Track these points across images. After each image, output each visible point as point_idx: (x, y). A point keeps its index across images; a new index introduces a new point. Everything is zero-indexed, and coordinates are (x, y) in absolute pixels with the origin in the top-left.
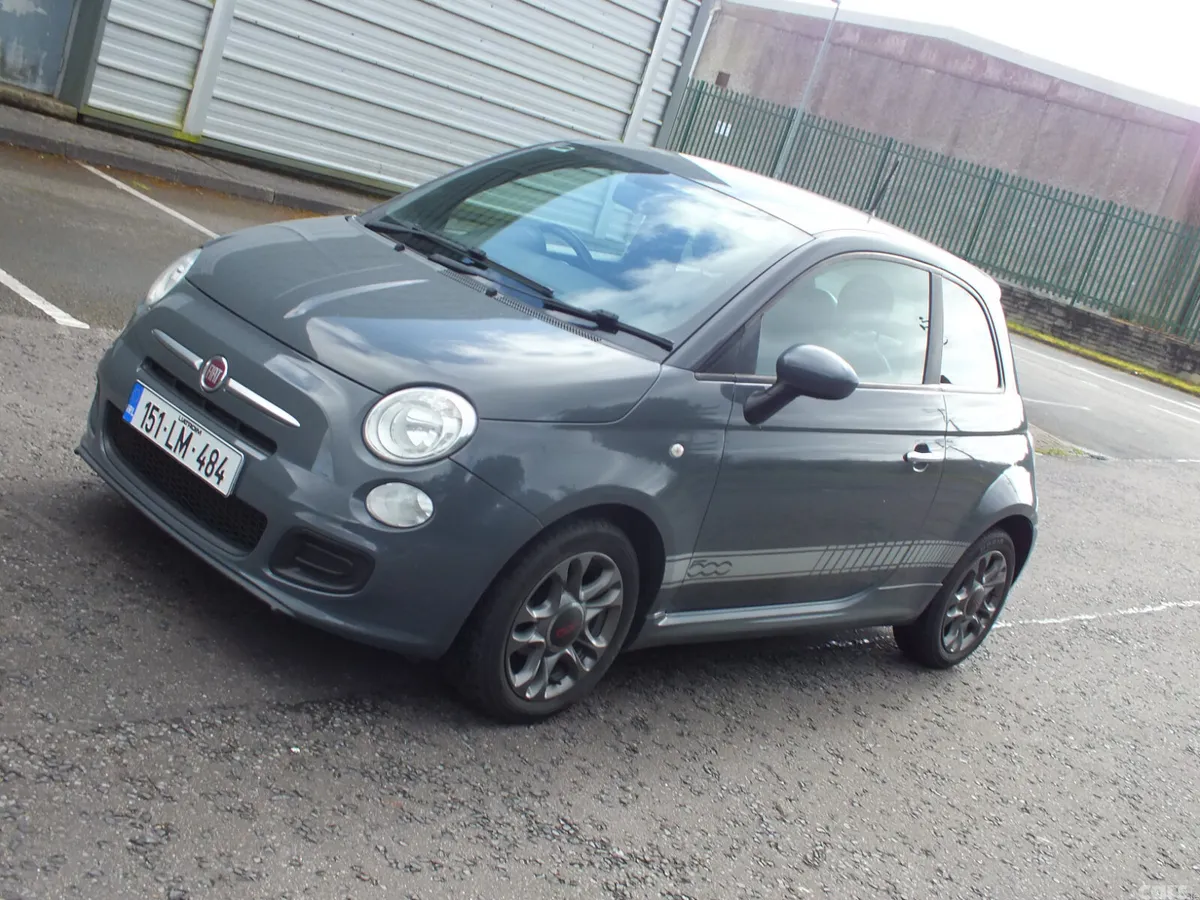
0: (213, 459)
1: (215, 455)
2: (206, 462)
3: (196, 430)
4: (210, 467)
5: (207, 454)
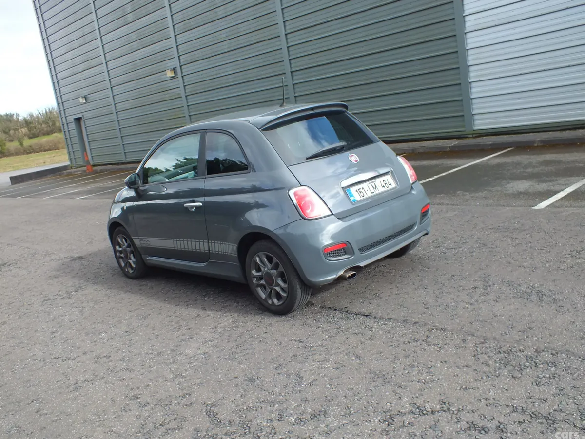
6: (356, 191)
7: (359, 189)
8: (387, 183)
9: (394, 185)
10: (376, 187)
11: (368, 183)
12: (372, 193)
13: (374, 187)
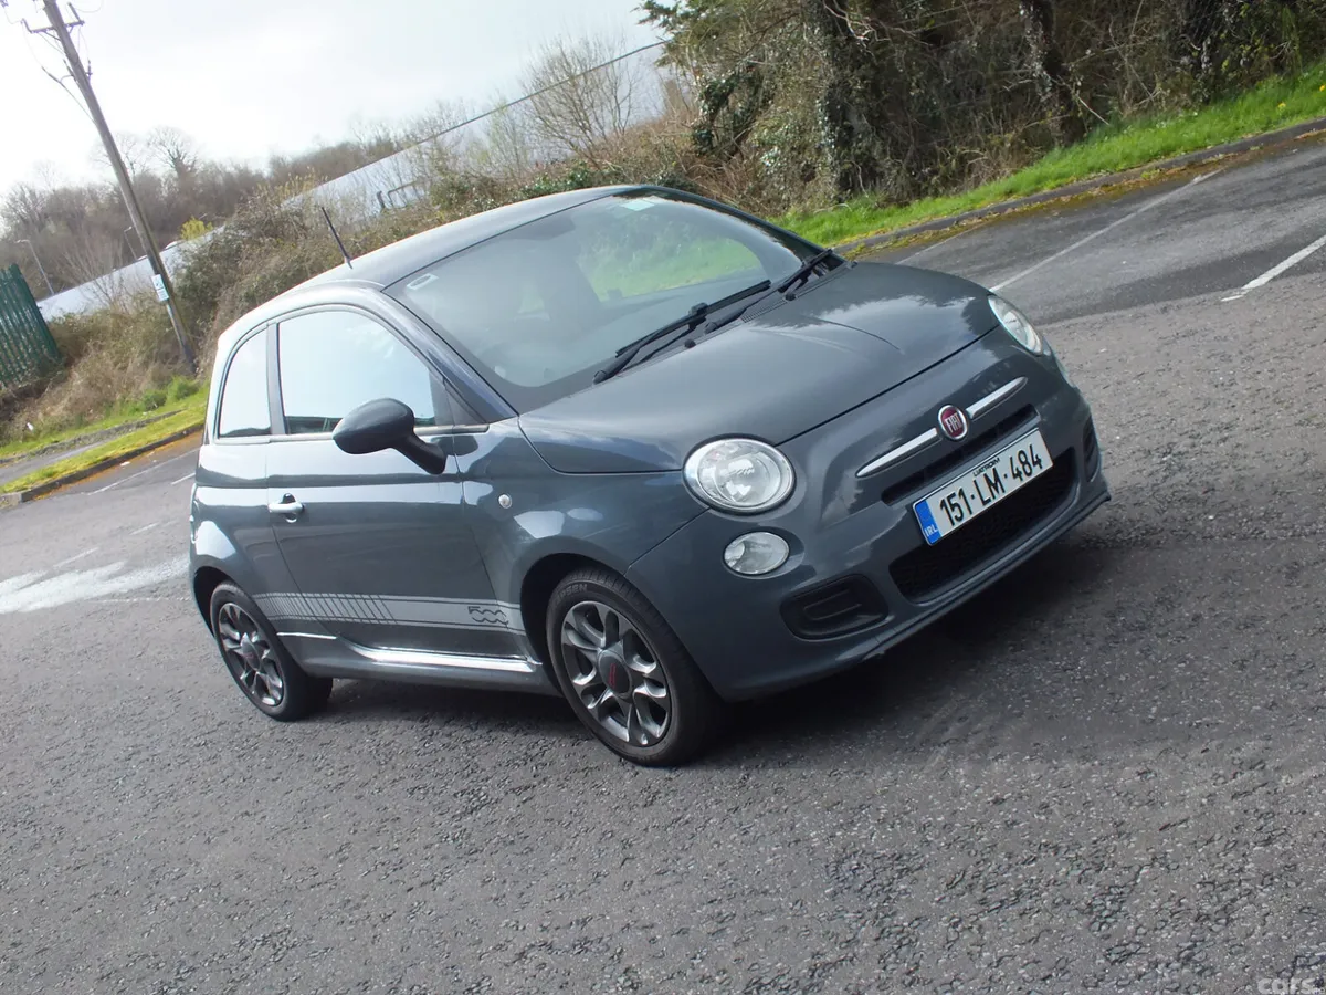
0: (1024, 460)
1: (1022, 456)
2: (1021, 469)
3: (993, 463)
4: (1027, 467)
5: (1017, 464)
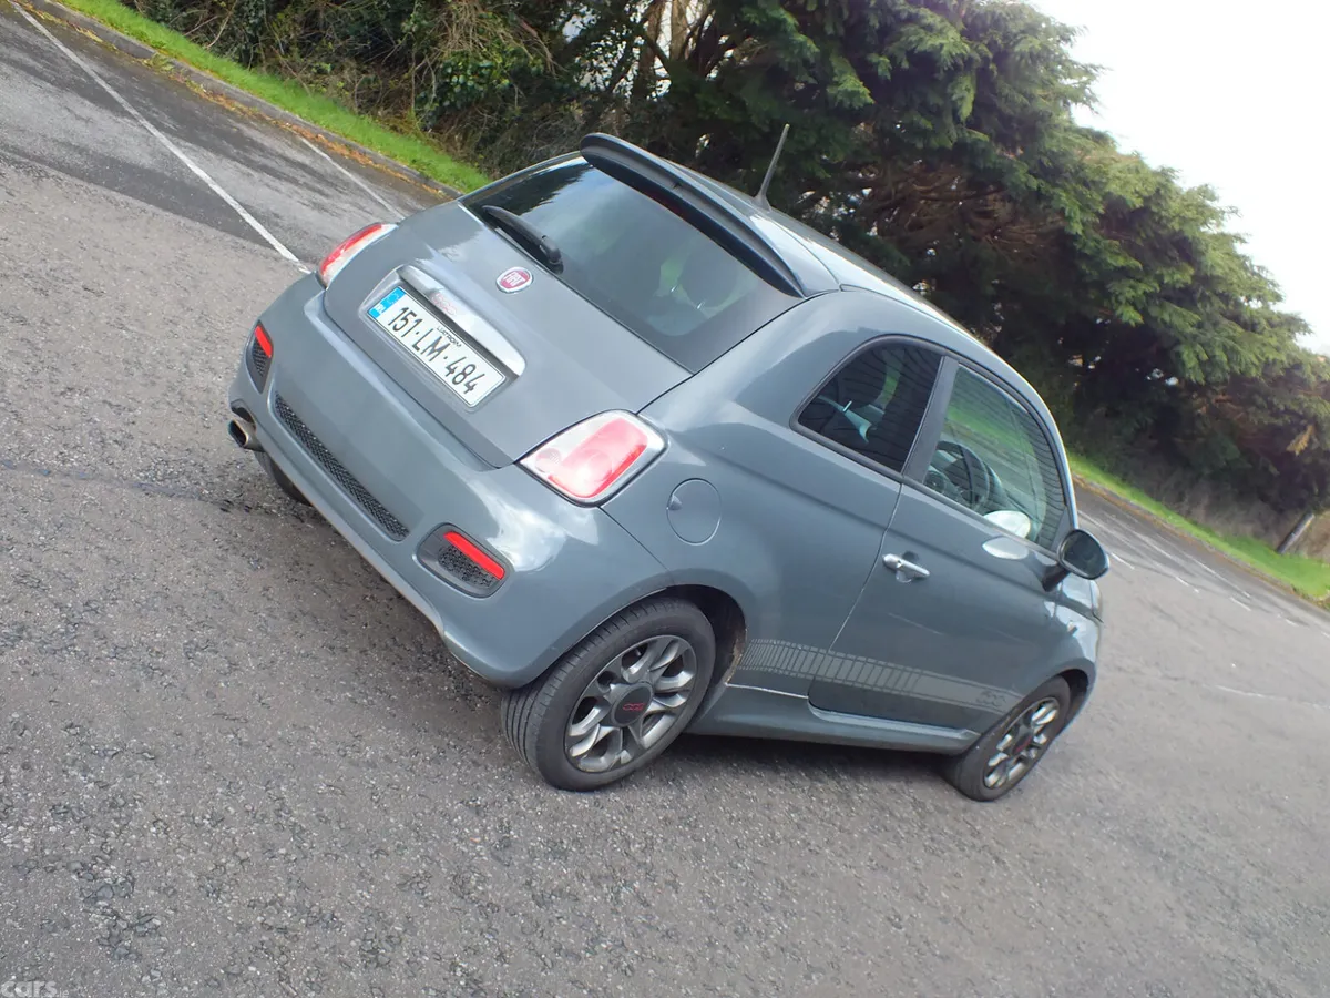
6: (405, 310)
7: (412, 313)
8: (468, 378)
9: (473, 398)
10: (440, 350)
11: (443, 328)
12: (415, 346)
13: (437, 348)
